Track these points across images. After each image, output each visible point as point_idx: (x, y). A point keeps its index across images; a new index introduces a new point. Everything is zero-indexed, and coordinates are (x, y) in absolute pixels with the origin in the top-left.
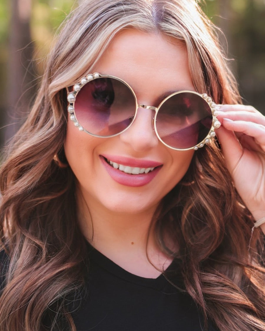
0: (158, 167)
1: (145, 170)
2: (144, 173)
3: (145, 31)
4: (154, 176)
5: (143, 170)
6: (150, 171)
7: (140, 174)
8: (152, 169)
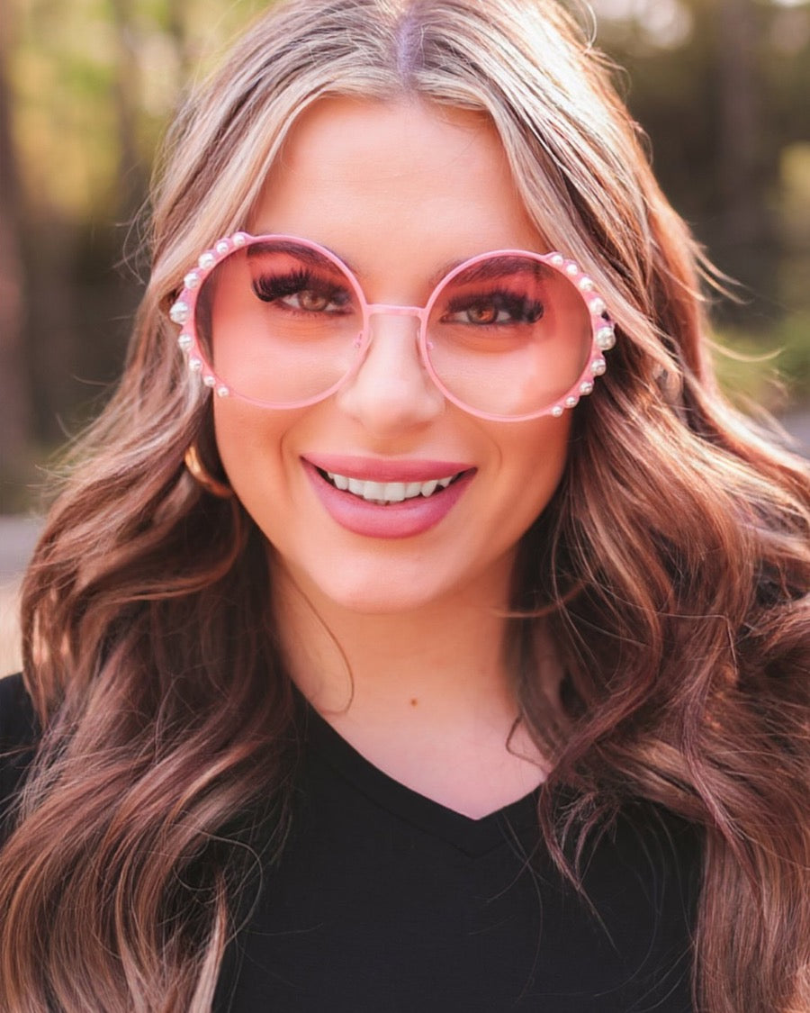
0: (462, 476)
1: (422, 486)
2: (421, 495)
3: (375, 100)
4: (454, 502)
5: (413, 489)
6: (439, 489)
7: (406, 500)
8: (445, 482)
